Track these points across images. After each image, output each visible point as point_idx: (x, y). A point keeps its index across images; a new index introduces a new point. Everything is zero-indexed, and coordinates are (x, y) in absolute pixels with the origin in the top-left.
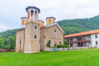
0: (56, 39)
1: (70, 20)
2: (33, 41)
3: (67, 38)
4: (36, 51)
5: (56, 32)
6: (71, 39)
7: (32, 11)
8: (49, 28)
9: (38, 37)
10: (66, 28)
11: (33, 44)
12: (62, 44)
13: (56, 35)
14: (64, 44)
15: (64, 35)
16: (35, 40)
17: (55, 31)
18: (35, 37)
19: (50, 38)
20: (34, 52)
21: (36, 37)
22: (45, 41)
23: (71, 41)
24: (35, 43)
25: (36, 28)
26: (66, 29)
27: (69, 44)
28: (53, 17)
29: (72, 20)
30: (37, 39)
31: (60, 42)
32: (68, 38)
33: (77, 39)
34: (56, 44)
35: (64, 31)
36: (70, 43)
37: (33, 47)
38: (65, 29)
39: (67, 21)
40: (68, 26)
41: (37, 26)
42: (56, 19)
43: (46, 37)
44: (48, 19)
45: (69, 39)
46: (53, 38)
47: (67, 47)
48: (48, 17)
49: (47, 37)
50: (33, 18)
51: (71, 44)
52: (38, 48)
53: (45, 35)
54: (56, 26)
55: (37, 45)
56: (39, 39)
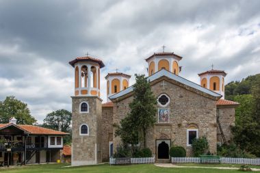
0: (168, 125)
2: (77, 139)
5: (168, 103)
11: (78, 146)
16: (82, 137)
17: (164, 99)
21: (87, 130)
25: (85, 108)
31: (192, 133)
34: (166, 142)
37: (79, 153)
41: (87, 103)
52: (91, 155)
55: (88, 148)
56: (95, 135)
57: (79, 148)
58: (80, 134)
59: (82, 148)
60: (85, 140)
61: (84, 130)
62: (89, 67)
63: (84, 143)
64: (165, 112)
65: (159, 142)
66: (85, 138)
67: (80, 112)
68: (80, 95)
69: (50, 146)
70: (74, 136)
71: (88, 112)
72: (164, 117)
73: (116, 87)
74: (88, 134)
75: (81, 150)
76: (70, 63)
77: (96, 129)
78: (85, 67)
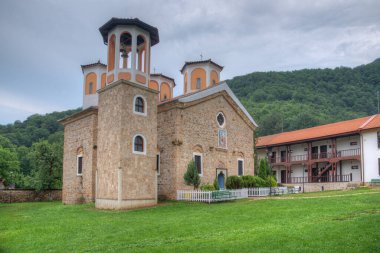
0: (225, 151)
1: (281, 73)
2: (129, 160)
3: (270, 148)
4: (144, 202)
5: (224, 124)
6: (283, 153)
7: (126, 39)
8: (195, 108)
9: (148, 146)
10: (266, 105)
11: (130, 173)
12: (249, 170)
13: (224, 135)
14: (256, 173)
15: (257, 134)
16: (136, 157)
17: (221, 119)
18: (139, 144)
19: (201, 147)
20: (136, 203)
21: (142, 145)
22: (178, 159)
23: (283, 160)
24: (139, 167)
25: (140, 106)
26: (265, 112)
27: (275, 173)
28: (209, 62)
29: (288, 73)
30: (144, 153)
31: (240, 163)
32: (273, 150)
33: (306, 153)
34: (224, 172)
35: (257, 117)
36: (279, 166)
37: (131, 186)
38: (261, 110)
39: (270, 77)
40: (271, 100)
41: (144, 98)
42: (221, 68)
43: (180, 144)
44: (189, 71)
45: (274, 153)
46: (211, 148)
47: (268, 185)
48: (189, 61)
49: (186, 144)
50: (129, 66)
51: (283, 173)
52: (149, 190)
53: (178, 137)
54: (222, 100)
55: (145, 176)
56: (154, 154)
57: (132, 176)
58: (134, 152)
59: (136, 177)
60: (141, 163)
66: (141, 158)
67: (135, 112)
71: (145, 114)
72: (222, 140)
75: (135, 180)
77: (155, 145)
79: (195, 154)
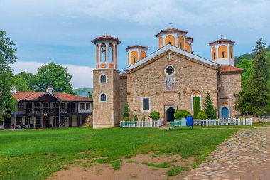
2: (98, 105)
4: (106, 126)
5: (174, 73)
9: (108, 98)
11: (98, 112)
25: (103, 79)
37: (99, 118)
41: (105, 75)
46: (157, 93)
49: (134, 93)
52: (109, 119)
55: (107, 113)
56: (112, 102)
58: (100, 102)
59: (102, 114)
60: (104, 107)
61: (103, 98)
62: (107, 44)
63: (103, 109)
64: (172, 81)
65: (167, 108)
66: (104, 104)
67: (100, 83)
68: (100, 68)
69: (80, 112)
70: (95, 103)
71: (106, 82)
72: (171, 85)
73: (134, 58)
74: (106, 102)
76: (92, 42)
77: (112, 97)
78: (103, 45)
79: (143, 98)
